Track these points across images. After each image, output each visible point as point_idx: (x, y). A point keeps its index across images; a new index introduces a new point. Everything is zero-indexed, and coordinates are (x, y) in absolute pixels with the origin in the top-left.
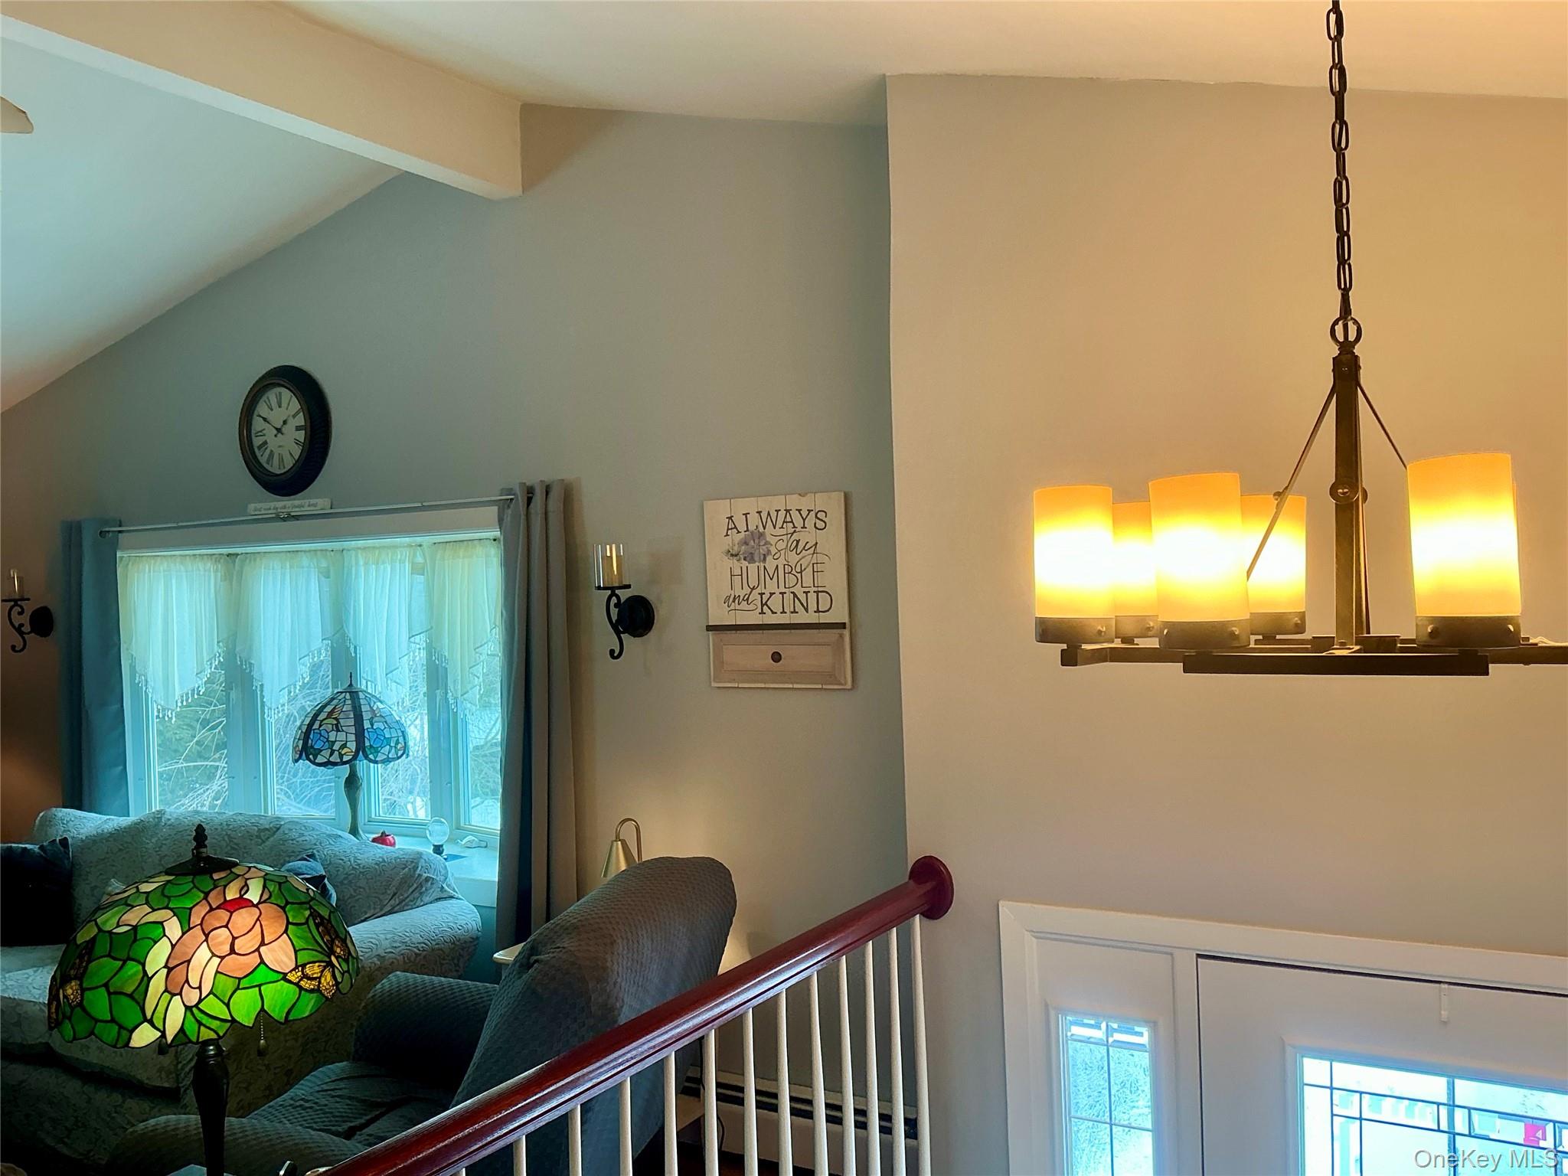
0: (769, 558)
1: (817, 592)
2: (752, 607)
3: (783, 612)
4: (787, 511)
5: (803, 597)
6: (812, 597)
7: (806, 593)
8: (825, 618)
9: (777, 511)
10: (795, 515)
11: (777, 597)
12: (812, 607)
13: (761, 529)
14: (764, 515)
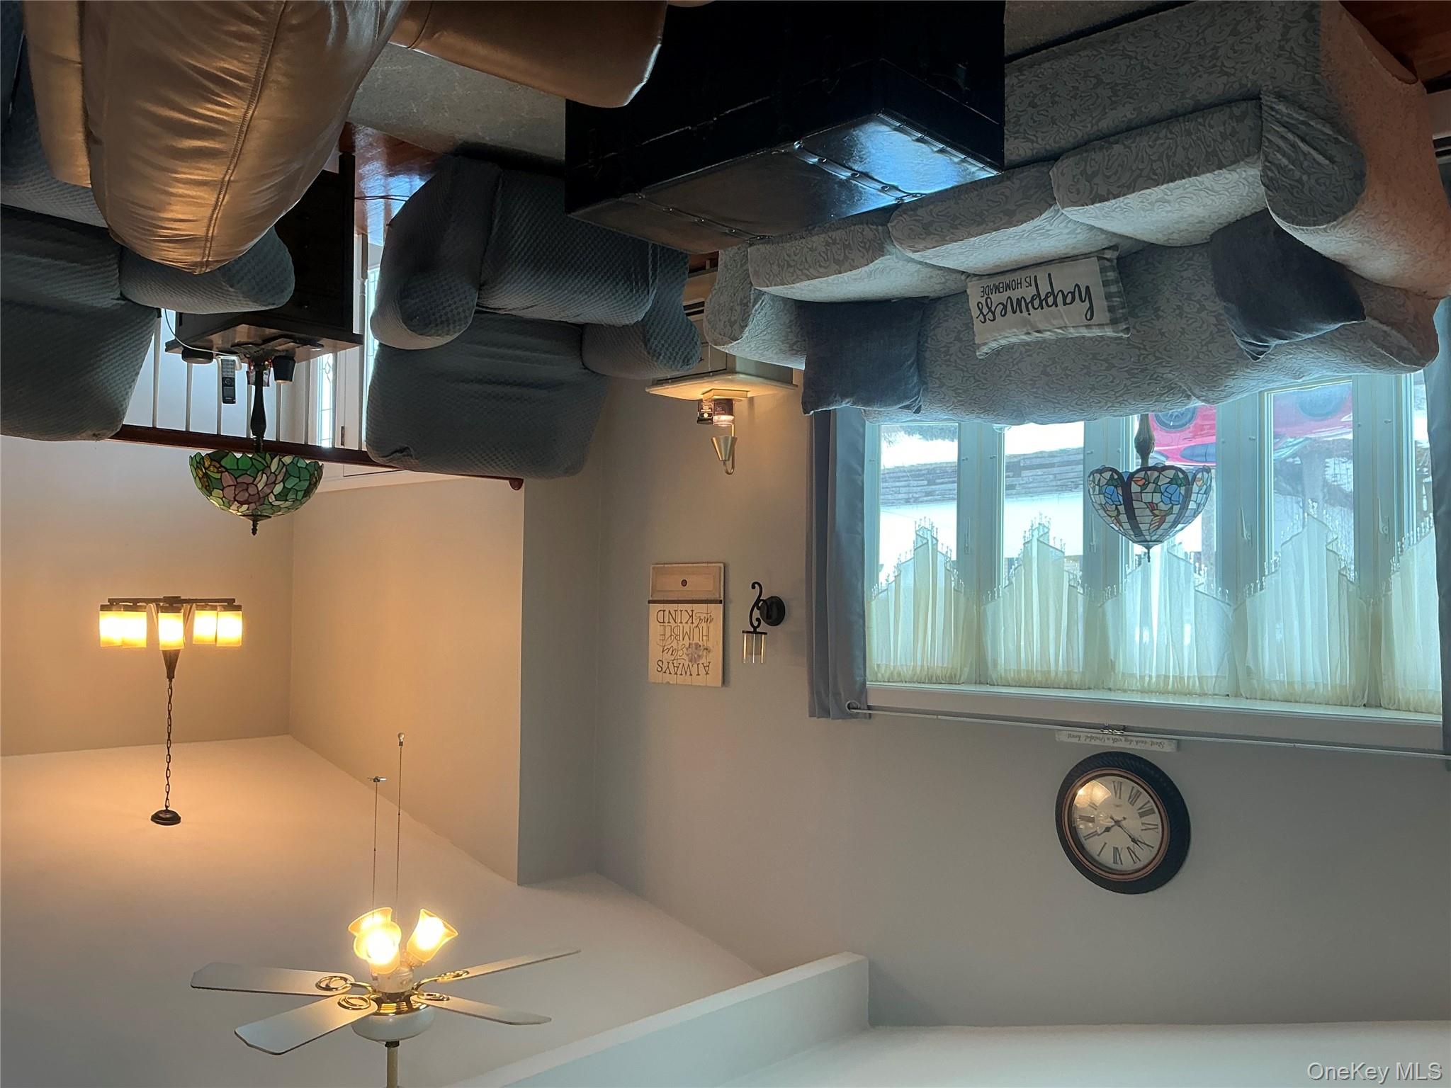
0: (687, 646)
1: (664, 622)
2: (698, 615)
3: (681, 611)
4: (676, 674)
5: (671, 620)
6: (666, 621)
7: (669, 622)
8: (660, 606)
9: (681, 674)
10: (673, 672)
11: (684, 621)
12: (667, 613)
13: (690, 664)
14: (688, 673)
